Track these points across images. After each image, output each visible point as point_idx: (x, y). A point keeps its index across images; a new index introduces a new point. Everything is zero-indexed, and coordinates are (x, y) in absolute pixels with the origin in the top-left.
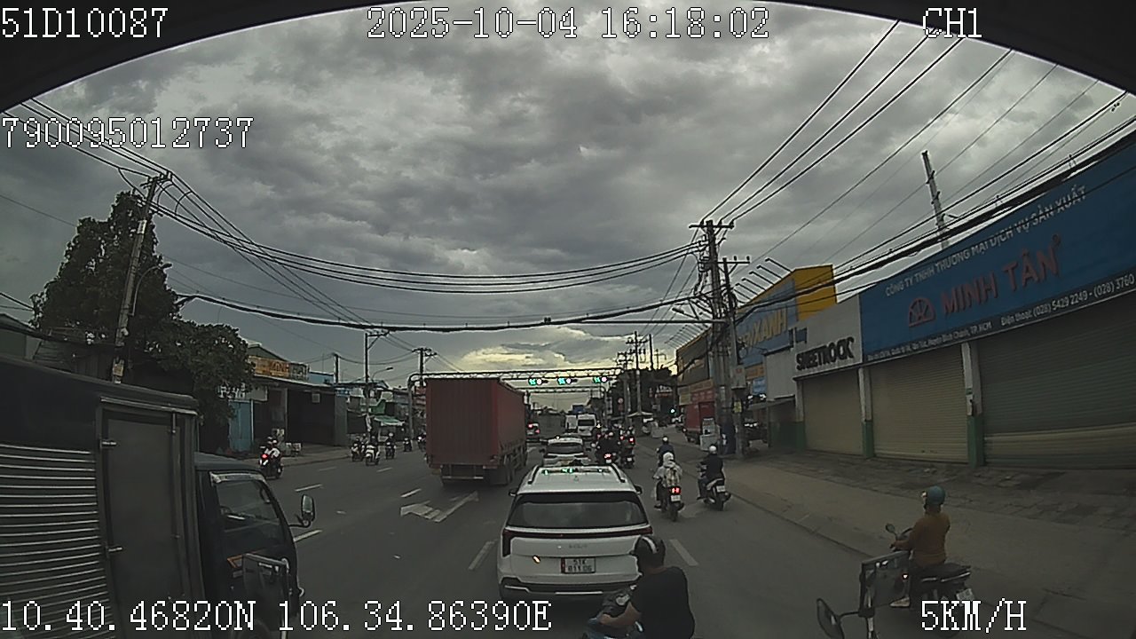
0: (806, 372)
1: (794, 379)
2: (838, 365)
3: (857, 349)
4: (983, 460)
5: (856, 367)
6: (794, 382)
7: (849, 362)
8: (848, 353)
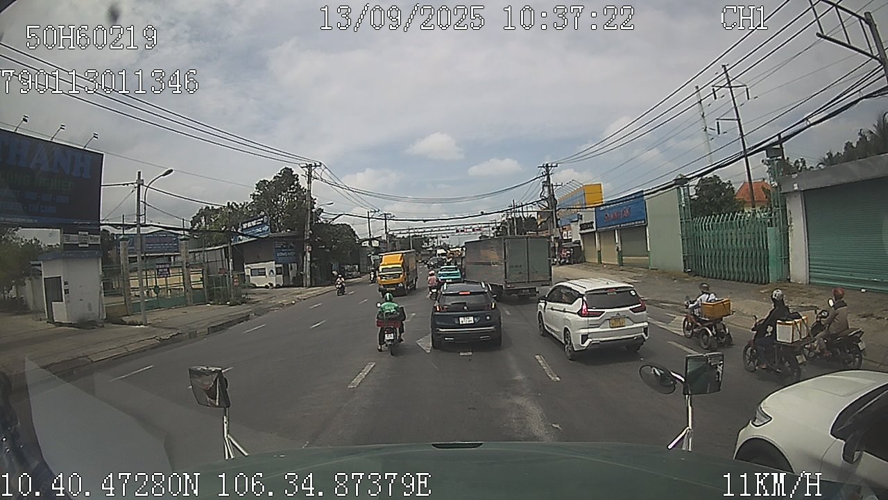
0: (583, 231)
1: (580, 234)
2: (590, 230)
3: (594, 225)
4: (621, 264)
5: (594, 232)
6: (579, 235)
7: (593, 230)
8: (592, 228)
